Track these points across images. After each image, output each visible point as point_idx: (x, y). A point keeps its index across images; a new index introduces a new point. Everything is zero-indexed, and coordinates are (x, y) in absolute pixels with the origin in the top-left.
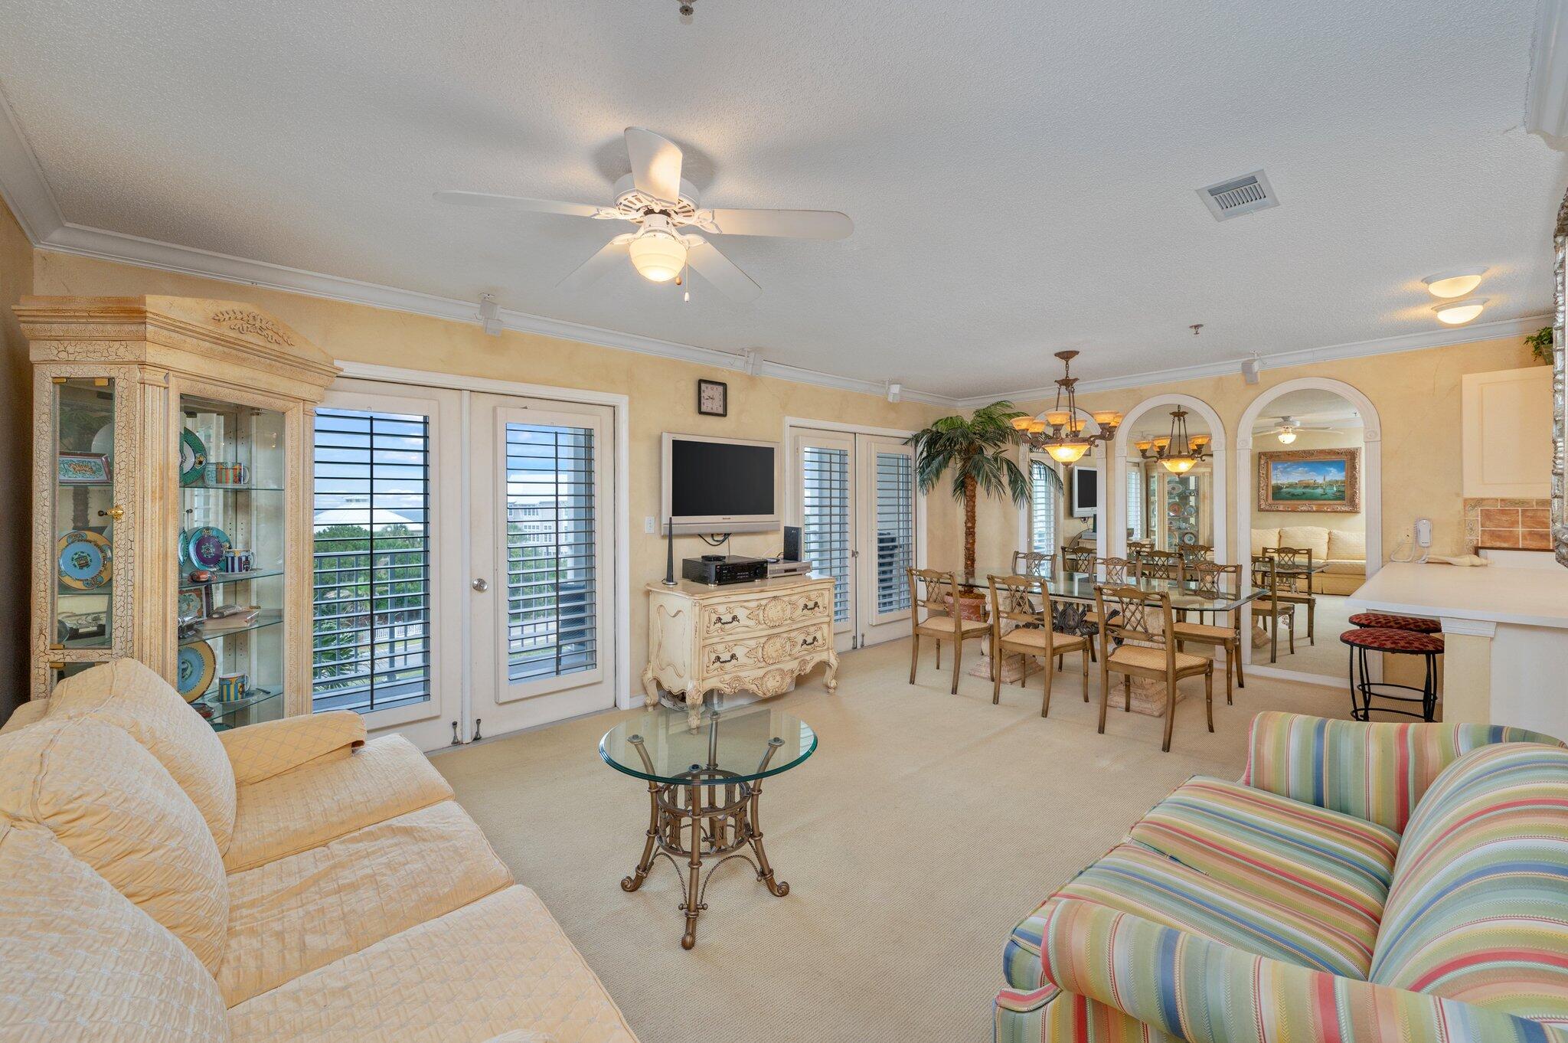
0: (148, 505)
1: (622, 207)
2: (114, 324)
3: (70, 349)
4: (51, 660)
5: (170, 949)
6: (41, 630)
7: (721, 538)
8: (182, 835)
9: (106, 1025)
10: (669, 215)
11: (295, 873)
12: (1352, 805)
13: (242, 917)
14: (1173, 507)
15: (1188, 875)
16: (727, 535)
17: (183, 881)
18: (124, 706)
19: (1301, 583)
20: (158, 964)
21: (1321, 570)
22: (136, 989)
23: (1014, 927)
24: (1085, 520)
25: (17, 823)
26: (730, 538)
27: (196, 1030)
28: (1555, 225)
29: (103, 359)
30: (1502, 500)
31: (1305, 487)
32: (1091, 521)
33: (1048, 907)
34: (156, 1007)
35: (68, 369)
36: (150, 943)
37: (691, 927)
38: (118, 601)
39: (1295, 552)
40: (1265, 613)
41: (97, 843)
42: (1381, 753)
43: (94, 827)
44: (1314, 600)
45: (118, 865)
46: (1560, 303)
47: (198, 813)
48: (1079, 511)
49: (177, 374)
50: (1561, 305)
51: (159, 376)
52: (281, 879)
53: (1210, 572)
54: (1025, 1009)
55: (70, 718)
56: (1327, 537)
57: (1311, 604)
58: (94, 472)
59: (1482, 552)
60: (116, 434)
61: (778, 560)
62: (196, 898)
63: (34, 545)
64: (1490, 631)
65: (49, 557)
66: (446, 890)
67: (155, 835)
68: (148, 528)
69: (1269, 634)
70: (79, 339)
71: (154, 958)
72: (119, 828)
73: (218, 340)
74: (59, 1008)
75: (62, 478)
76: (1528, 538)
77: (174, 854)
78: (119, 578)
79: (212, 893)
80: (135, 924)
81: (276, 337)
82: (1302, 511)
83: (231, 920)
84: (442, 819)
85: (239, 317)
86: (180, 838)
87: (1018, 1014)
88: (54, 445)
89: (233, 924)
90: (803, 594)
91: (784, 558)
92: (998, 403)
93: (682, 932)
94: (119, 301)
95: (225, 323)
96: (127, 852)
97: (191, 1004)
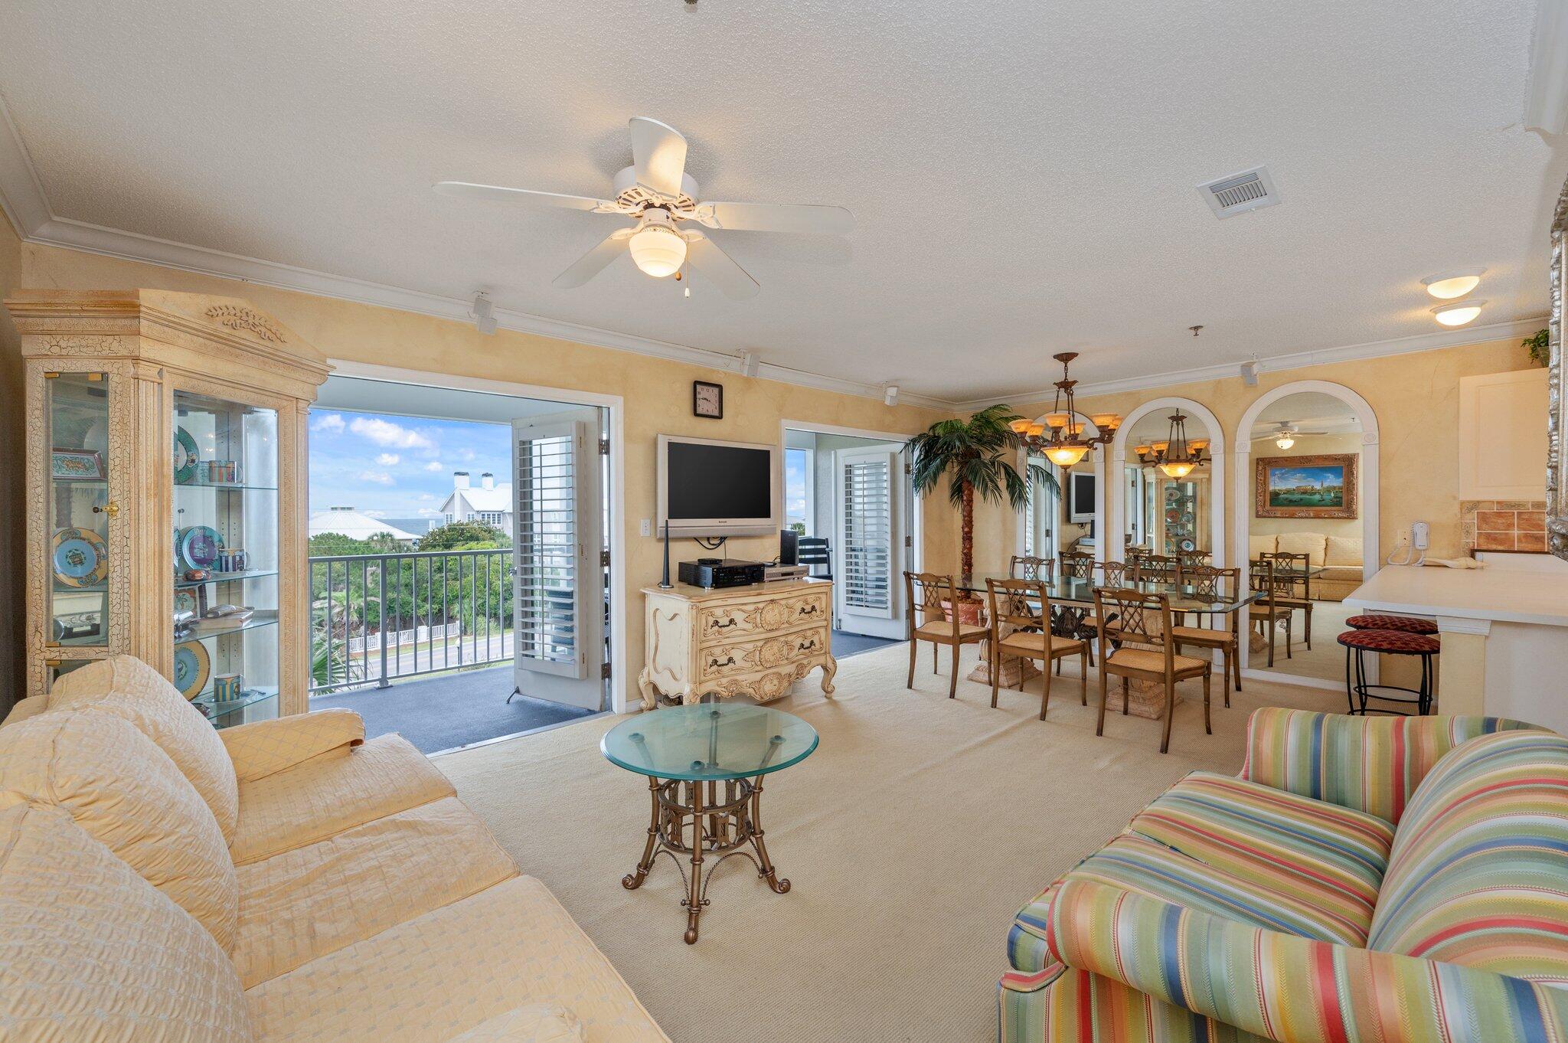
0: (143, 502)
1: (621, 201)
2: (107, 318)
3: (63, 344)
4: (47, 657)
5: (190, 926)
6: (36, 628)
7: (716, 542)
8: (192, 823)
9: (138, 990)
10: (669, 209)
11: (301, 865)
12: (1349, 797)
13: (250, 907)
14: (1171, 513)
15: (1188, 862)
16: (723, 539)
17: (194, 867)
18: (126, 701)
19: (1299, 589)
20: (180, 940)
21: (1316, 575)
22: (162, 959)
23: (1017, 913)
24: (1082, 526)
25: (35, 805)
26: (726, 542)
27: (219, 1002)
28: (1551, 220)
29: (96, 353)
30: (1498, 503)
31: (1303, 493)
32: (1088, 527)
33: (1051, 894)
34: (182, 978)
35: (62, 364)
36: (171, 920)
37: (693, 922)
38: (114, 598)
39: (1293, 557)
40: (1262, 618)
41: (110, 828)
42: (1378, 745)
43: (108, 811)
44: (1311, 605)
45: (132, 849)
46: (1556, 298)
47: (205, 805)
48: (1076, 517)
49: (171, 370)
50: (1557, 300)
51: (153, 371)
52: (287, 871)
53: (1208, 577)
54: (1030, 990)
55: (75, 710)
56: (1324, 543)
57: (1308, 609)
58: (87, 469)
59: (1478, 555)
60: (110, 429)
61: (775, 564)
62: (207, 885)
63: (28, 542)
64: (1485, 629)
65: (43, 553)
66: (453, 880)
67: (166, 822)
68: (143, 525)
69: (1266, 639)
70: (71, 334)
71: (175, 934)
72: (131, 814)
73: (211, 336)
74: (93, 973)
75: (56, 474)
76: (1523, 540)
77: (185, 840)
78: (115, 575)
79: (222, 880)
80: (156, 901)
81: (268, 334)
82: (1300, 518)
83: (240, 909)
84: (445, 814)
85: (233, 312)
86: (190, 826)
87: (1022, 994)
88: (48, 440)
89: (242, 913)
90: (799, 598)
91: (781, 562)
92: (995, 407)
93: (685, 928)
94: (113, 294)
95: (218, 318)
96: (139, 838)
97: (213, 978)
